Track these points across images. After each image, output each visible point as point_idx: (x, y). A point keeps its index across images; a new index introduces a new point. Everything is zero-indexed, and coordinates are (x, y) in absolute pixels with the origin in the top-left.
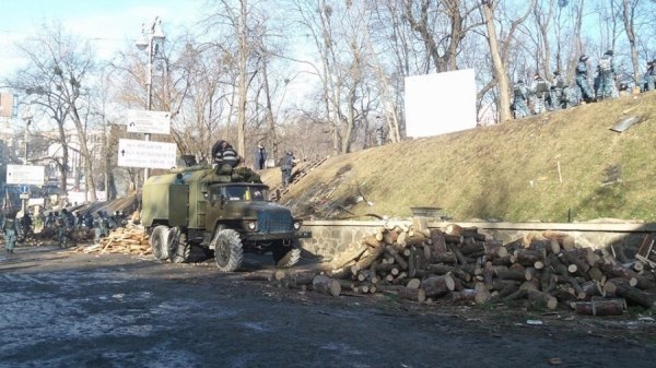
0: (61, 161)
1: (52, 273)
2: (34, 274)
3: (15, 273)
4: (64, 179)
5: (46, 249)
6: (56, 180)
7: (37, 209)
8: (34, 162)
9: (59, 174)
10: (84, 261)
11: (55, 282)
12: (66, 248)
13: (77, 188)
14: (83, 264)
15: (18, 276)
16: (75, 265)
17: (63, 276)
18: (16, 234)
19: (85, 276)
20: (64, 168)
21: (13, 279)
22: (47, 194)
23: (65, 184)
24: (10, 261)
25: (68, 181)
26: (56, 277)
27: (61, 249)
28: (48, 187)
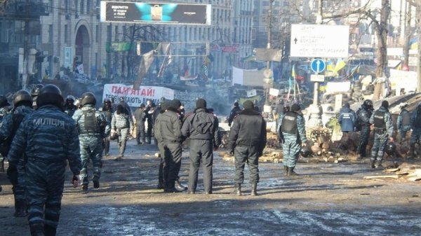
0: (378, 18)
1: (349, 212)
2: (318, 213)
3: (291, 207)
4: (383, 48)
5: (347, 170)
6: (371, 50)
7: (339, 99)
8: (337, 18)
9: (375, 40)
10: (407, 194)
11: (351, 231)
12: (381, 169)
13: (405, 64)
14: (403, 201)
15: (293, 214)
16: (390, 201)
17: (367, 221)
18: (299, 142)
19: (403, 222)
20: (383, 29)
21: (284, 218)
22: (356, 75)
23: (384, 58)
24: (290, 187)
25: (390, 52)
26: (354, 221)
27: (373, 170)
28: (356, 62)
